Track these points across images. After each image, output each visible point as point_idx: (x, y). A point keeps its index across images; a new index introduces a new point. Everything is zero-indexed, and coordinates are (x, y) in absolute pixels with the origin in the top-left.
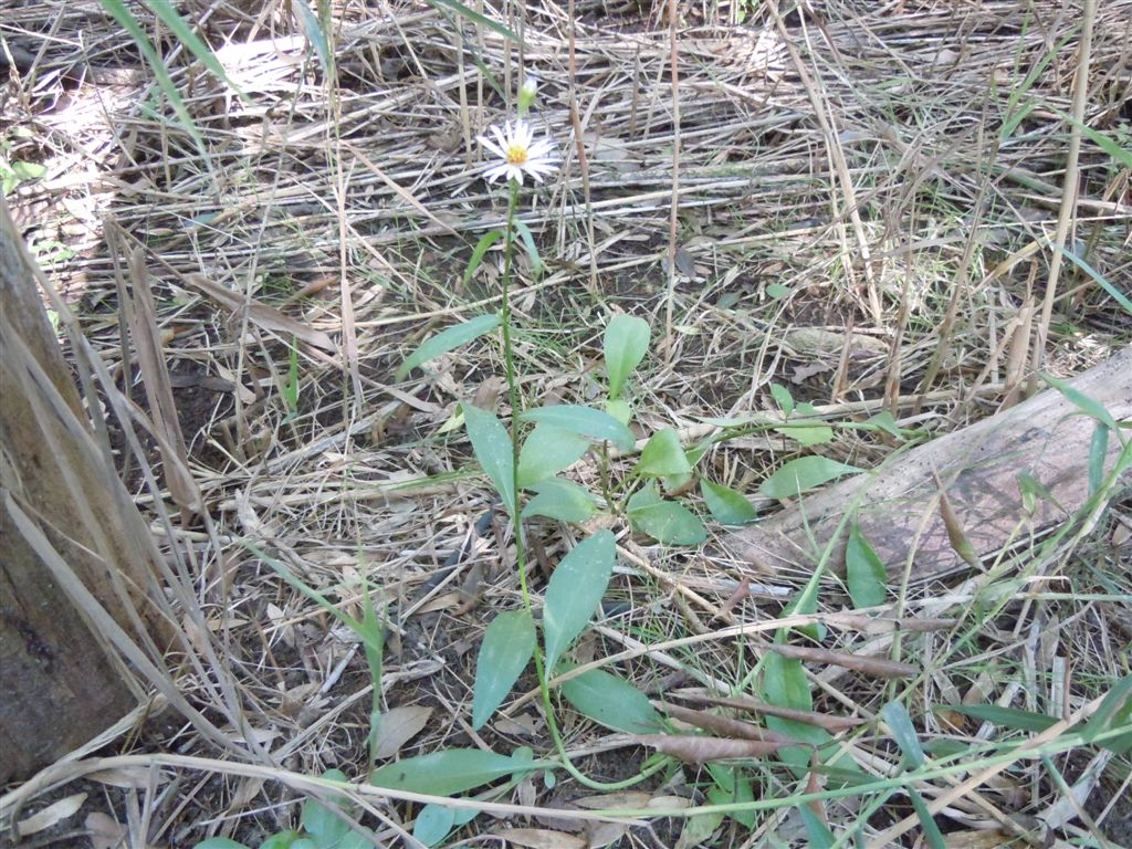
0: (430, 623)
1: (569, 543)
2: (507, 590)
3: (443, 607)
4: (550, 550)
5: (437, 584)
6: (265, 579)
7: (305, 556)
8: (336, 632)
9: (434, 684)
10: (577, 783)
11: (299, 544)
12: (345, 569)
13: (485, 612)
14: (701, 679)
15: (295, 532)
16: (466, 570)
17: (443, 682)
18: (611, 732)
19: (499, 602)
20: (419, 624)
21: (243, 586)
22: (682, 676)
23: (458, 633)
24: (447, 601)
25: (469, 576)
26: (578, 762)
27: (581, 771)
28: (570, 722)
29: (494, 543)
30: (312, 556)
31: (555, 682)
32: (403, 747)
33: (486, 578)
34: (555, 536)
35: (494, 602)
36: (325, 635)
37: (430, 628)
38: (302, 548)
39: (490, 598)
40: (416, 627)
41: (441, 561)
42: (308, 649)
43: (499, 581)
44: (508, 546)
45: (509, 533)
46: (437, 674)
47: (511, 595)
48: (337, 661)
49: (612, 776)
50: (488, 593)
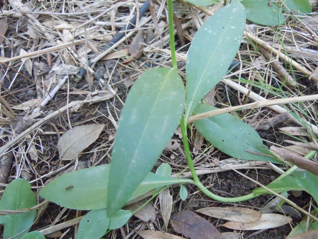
0: (111, 66)
1: (197, 22)
2: (158, 49)
3: (119, 57)
4: (184, 26)
5: (115, 42)
6: (21, 35)
7: (44, 23)
8: (56, 68)
9: (108, 107)
10: (203, 194)
11: (40, 16)
12: (65, 32)
13: (143, 61)
14: (296, 121)
15: (38, 9)
16: (133, 35)
17: (114, 106)
18: (228, 157)
19: (152, 56)
20: (104, 66)
21: (11, 39)
22: (284, 118)
23: (127, 73)
24: (121, 53)
25: (134, 39)
26: (203, 178)
27: (205, 185)
28: (198, 145)
29: (151, 20)
30: (47, 23)
31: (192, 118)
32: (85, 151)
33: (145, 41)
34: (186, 18)
35: (149, 56)
36: (50, 69)
37: (111, 69)
38: (42, 18)
39: (147, 53)
40: (102, 68)
41: (118, 29)
42: (40, 77)
43: (153, 43)
44: (159, 22)
45: (159, 14)
46: (111, 100)
47: (160, 52)
48: (54, 85)
49: (229, 191)
50: (146, 50)
